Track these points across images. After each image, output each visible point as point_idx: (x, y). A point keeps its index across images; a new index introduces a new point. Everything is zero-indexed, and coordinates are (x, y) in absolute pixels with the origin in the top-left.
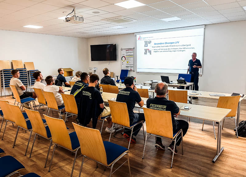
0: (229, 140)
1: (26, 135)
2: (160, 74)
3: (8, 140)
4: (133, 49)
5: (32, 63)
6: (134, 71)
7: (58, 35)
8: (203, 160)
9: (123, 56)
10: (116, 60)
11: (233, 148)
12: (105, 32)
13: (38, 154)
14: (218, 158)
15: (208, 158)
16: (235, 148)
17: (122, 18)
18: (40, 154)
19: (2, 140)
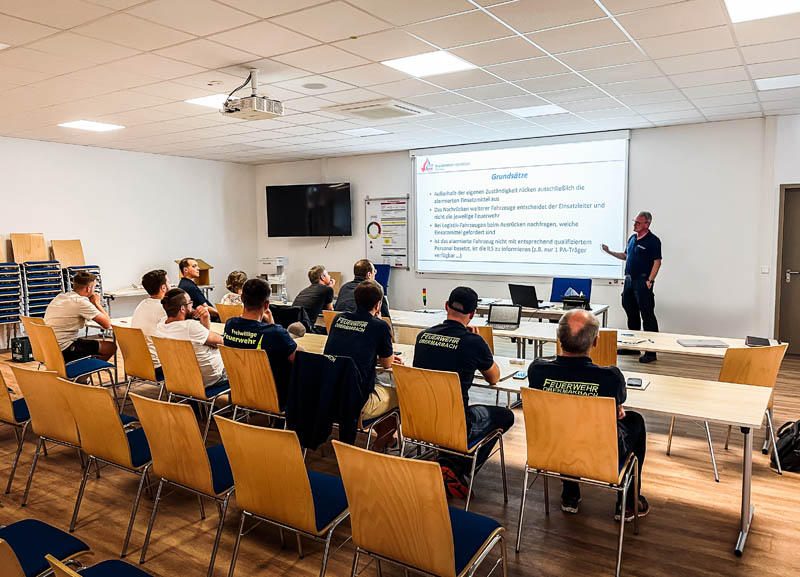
0: (759, 483)
1: (100, 486)
2: (507, 279)
3: (43, 506)
4: (405, 201)
5: (76, 244)
6: (408, 269)
7: (163, 154)
8: (703, 550)
9: (374, 220)
10: (350, 234)
11: (778, 507)
12: (320, 145)
13: (167, 551)
14: (746, 540)
15: (718, 544)
16: (784, 508)
17: (391, 105)
18: (172, 549)
19: (23, 505)
